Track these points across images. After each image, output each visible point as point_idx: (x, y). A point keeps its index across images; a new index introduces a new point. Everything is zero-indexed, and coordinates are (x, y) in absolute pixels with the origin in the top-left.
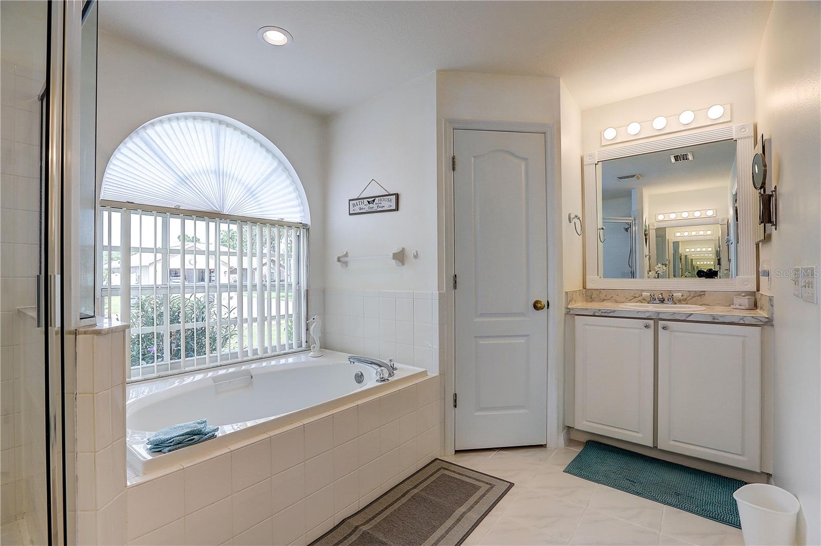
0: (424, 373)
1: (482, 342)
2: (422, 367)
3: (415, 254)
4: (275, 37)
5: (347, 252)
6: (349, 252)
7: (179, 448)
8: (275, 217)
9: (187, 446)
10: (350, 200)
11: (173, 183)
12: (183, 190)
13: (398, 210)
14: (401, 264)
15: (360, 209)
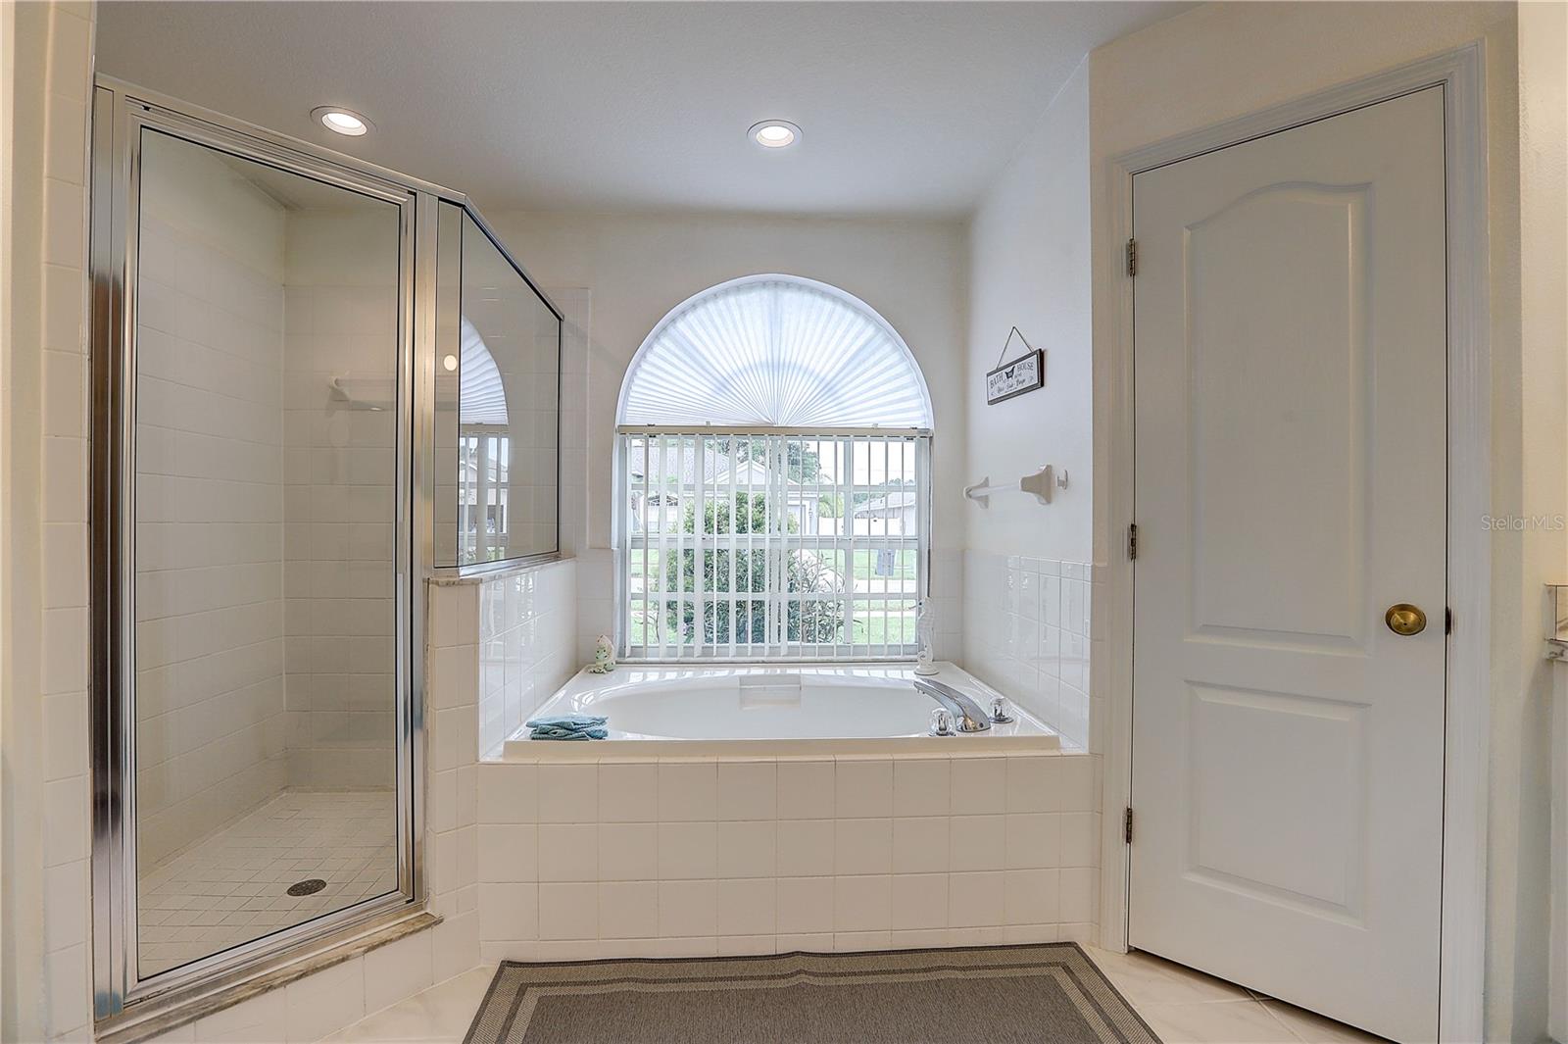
0: (1052, 742)
1: (1207, 697)
2: (1051, 727)
3: (1063, 478)
4: (775, 136)
5: (987, 479)
6: (990, 479)
7: (543, 739)
8: (867, 422)
9: (552, 739)
10: (988, 375)
11: (709, 392)
12: (721, 399)
13: (1042, 385)
14: (1044, 501)
15: (1000, 390)
